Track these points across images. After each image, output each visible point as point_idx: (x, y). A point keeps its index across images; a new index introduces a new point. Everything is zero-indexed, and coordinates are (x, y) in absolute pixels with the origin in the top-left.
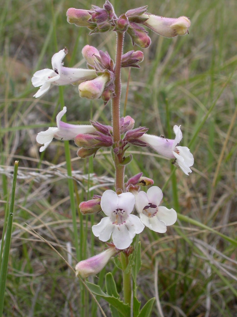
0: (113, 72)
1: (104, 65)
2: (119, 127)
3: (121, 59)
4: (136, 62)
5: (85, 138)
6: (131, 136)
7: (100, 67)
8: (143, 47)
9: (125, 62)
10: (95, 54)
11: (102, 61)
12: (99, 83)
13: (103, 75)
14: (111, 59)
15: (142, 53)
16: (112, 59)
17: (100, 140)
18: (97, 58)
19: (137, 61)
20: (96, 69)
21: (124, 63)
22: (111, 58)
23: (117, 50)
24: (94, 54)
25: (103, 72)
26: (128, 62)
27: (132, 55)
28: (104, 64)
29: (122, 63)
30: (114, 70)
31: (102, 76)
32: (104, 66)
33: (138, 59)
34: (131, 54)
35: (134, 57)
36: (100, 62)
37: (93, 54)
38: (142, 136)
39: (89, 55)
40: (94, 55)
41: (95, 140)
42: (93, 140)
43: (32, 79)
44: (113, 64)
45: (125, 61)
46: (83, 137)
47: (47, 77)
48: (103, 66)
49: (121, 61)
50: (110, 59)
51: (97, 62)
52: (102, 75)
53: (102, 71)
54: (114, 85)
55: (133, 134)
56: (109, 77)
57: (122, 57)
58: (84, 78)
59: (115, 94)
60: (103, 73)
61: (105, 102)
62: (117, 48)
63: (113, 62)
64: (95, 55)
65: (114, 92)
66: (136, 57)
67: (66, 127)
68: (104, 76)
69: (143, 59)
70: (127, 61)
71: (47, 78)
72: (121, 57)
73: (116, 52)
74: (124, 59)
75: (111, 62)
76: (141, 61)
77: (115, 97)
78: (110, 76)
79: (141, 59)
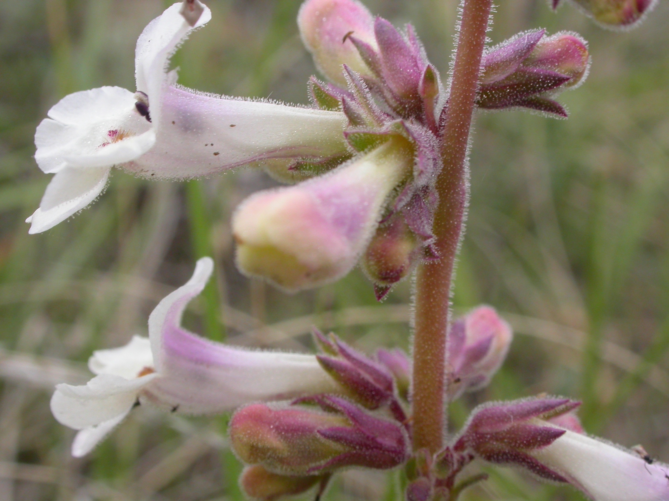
0: (436, 130)
1: (391, 91)
2: (441, 382)
3: (478, 70)
4: (550, 88)
5: (277, 428)
6: (496, 437)
7: (371, 100)
8: (610, 23)
9: (499, 87)
10: (353, 35)
11: (385, 72)
12: (353, 199)
13: (380, 149)
14: (427, 63)
15: (581, 46)
16: (433, 67)
17: (348, 442)
18: (362, 54)
19: (558, 81)
20: (347, 111)
21: (492, 87)
22: (430, 56)
23: (463, 26)
24: (348, 36)
25: (383, 129)
26: (511, 87)
27: (537, 53)
28: (393, 86)
29: (484, 90)
30: (441, 119)
31: (374, 153)
32: (394, 97)
33: (565, 75)
34: (531, 47)
35: (542, 61)
36: (378, 73)
37: (346, 32)
38: (550, 447)
39: (327, 37)
40: (348, 41)
41: (323, 440)
42: (315, 439)
43: (38, 128)
44: (436, 92)
45: (498, 77)
46: (269, 424)
47: (105, 132)
48: (388, 95)
49: (476, 78)
50: (425, 63)
51: (357, 75)
52: (374, 147)
53: (380, 122)
54: (435, 196)
55: (507, 427)
56: (411, 163)
57: (483, 61)
58: (285, 148)
59: (434, 248)
60: (382, 138)
61: (382, 285)
62: (465, 14)
63: (439, 81)
64: (354, 41)
65: (430, 241)
66: (552, 63)
67: (200, 361)
68: (386, 154)
69: (586, 74)
70: (507, 78)
71: (103, 134)
72: (479, 61)
73: (457, 35)
74: (492, 68)
75: (430, 78)
76: (575, 82)
77: (433, 266)
78: (417, 159)
79: (577, 75)
